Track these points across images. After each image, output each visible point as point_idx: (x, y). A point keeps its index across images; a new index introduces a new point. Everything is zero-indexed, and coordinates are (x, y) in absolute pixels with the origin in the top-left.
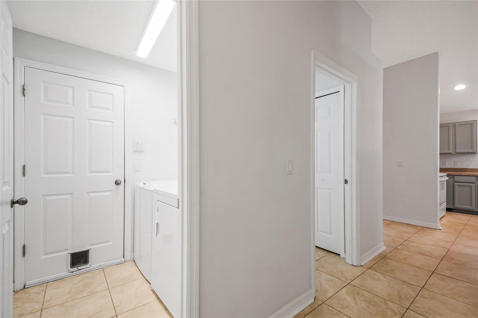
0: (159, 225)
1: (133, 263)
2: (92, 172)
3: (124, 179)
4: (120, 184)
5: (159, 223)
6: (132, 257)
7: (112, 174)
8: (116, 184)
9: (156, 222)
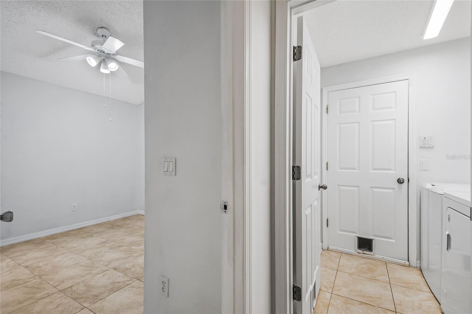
0: (451, 236)
1: (420, 272)
2: (375, 169)
3: (408, 178)
4: (403, 182)
5: (450, 234)
6: (418, 265)
7: (394, 172)
8: (398, 182)
9: (447, 233)
